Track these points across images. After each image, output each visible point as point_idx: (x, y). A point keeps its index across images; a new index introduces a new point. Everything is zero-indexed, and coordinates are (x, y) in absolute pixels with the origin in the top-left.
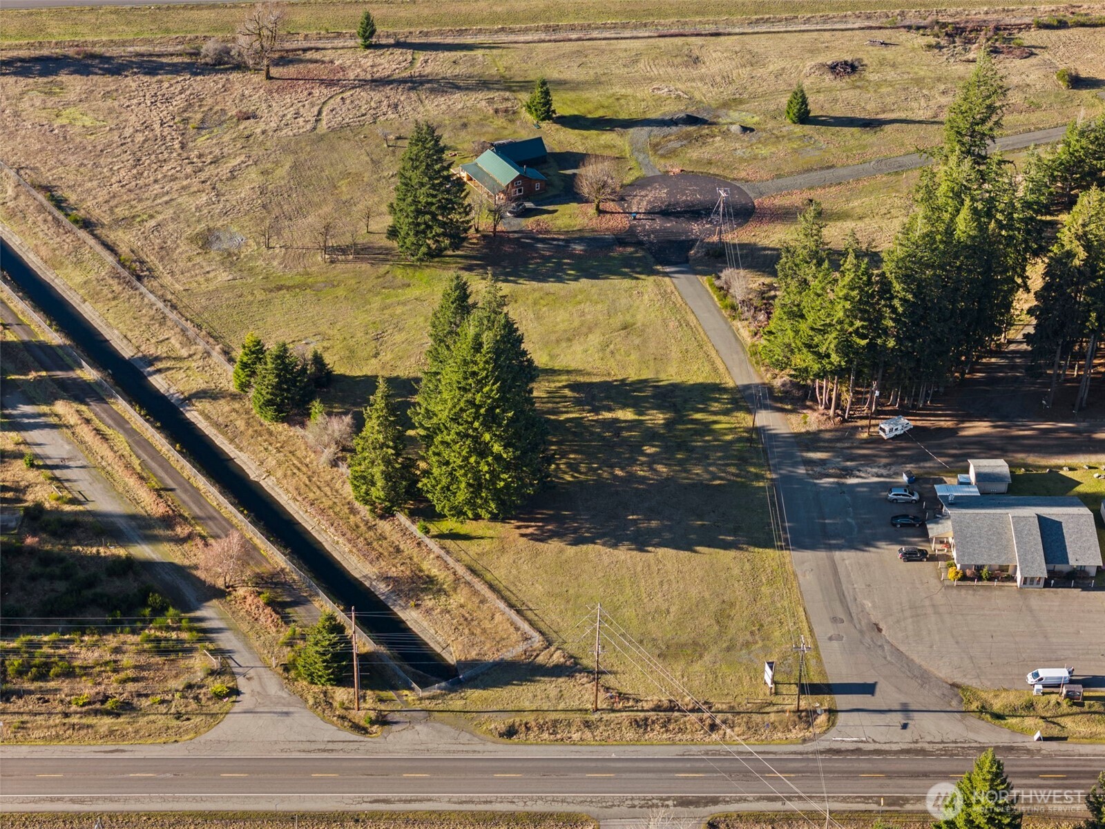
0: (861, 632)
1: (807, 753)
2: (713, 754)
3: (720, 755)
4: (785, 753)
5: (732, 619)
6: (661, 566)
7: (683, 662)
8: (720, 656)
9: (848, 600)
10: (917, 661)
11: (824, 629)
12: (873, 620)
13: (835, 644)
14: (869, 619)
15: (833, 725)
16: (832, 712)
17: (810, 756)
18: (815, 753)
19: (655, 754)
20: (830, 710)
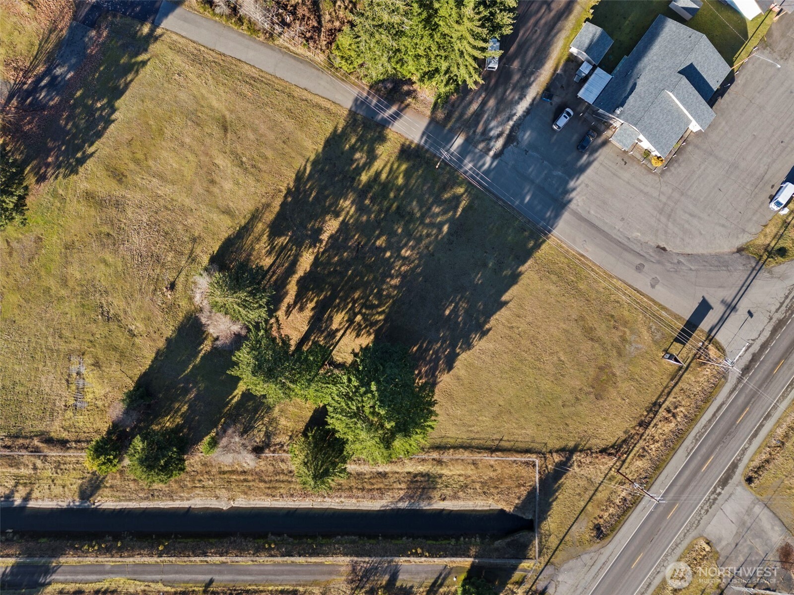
0: (659, 262)
1: (736, 386)
2: (700, 437)
3: (703, 434)
4: (728, 397)
5: (595, 329)
6: (516, 331)
7: (611, 389)
8: (621, 363)
9: (626, 243)
10: (705, 252)
11: (642, 282)
12: (654, 245)
13: (658, 287)
14: (651, 246)
15: (724, 351)
16: (710, 338)
17: (740, 386)
18: (740, 380)
19: (677, 468)
20: (710, 341)
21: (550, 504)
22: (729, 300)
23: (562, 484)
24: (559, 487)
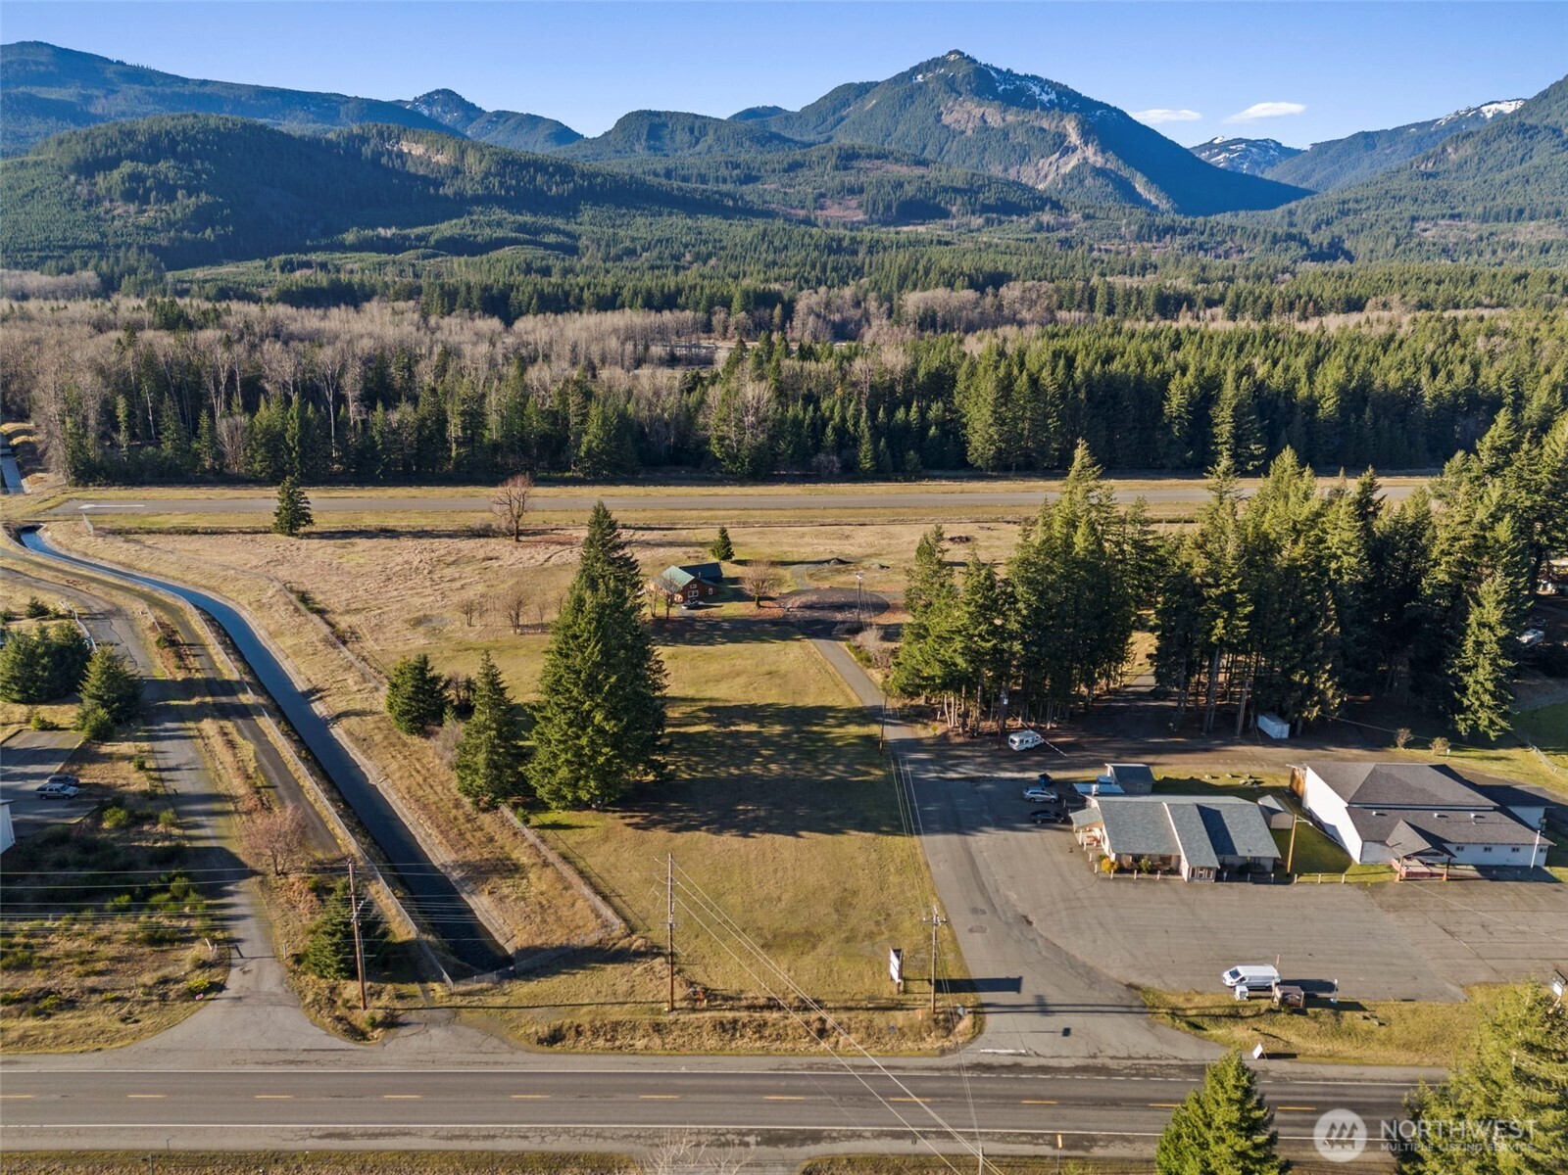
0: (1008, 924)
1: (947, 1069)
2: (819, 1069)
3: (828, 1069)
4: (918, 1069)
5: (854, 908)
7: (790, 954)
8: (837, 948)
10: (1080, 957)
11: (963, 920)
12: (1021, 912)
13: (977, 936)
14: (1016, 911)
15: (981, 1032)
16: (979, 1011)
17: (952, 1074)
18: (958, 1068)
19: (741, 1067)
20: (975, 1013)
21: (558, 973)
22: (1049, 1001)
23: (603, 969)
24: (593, 968)
